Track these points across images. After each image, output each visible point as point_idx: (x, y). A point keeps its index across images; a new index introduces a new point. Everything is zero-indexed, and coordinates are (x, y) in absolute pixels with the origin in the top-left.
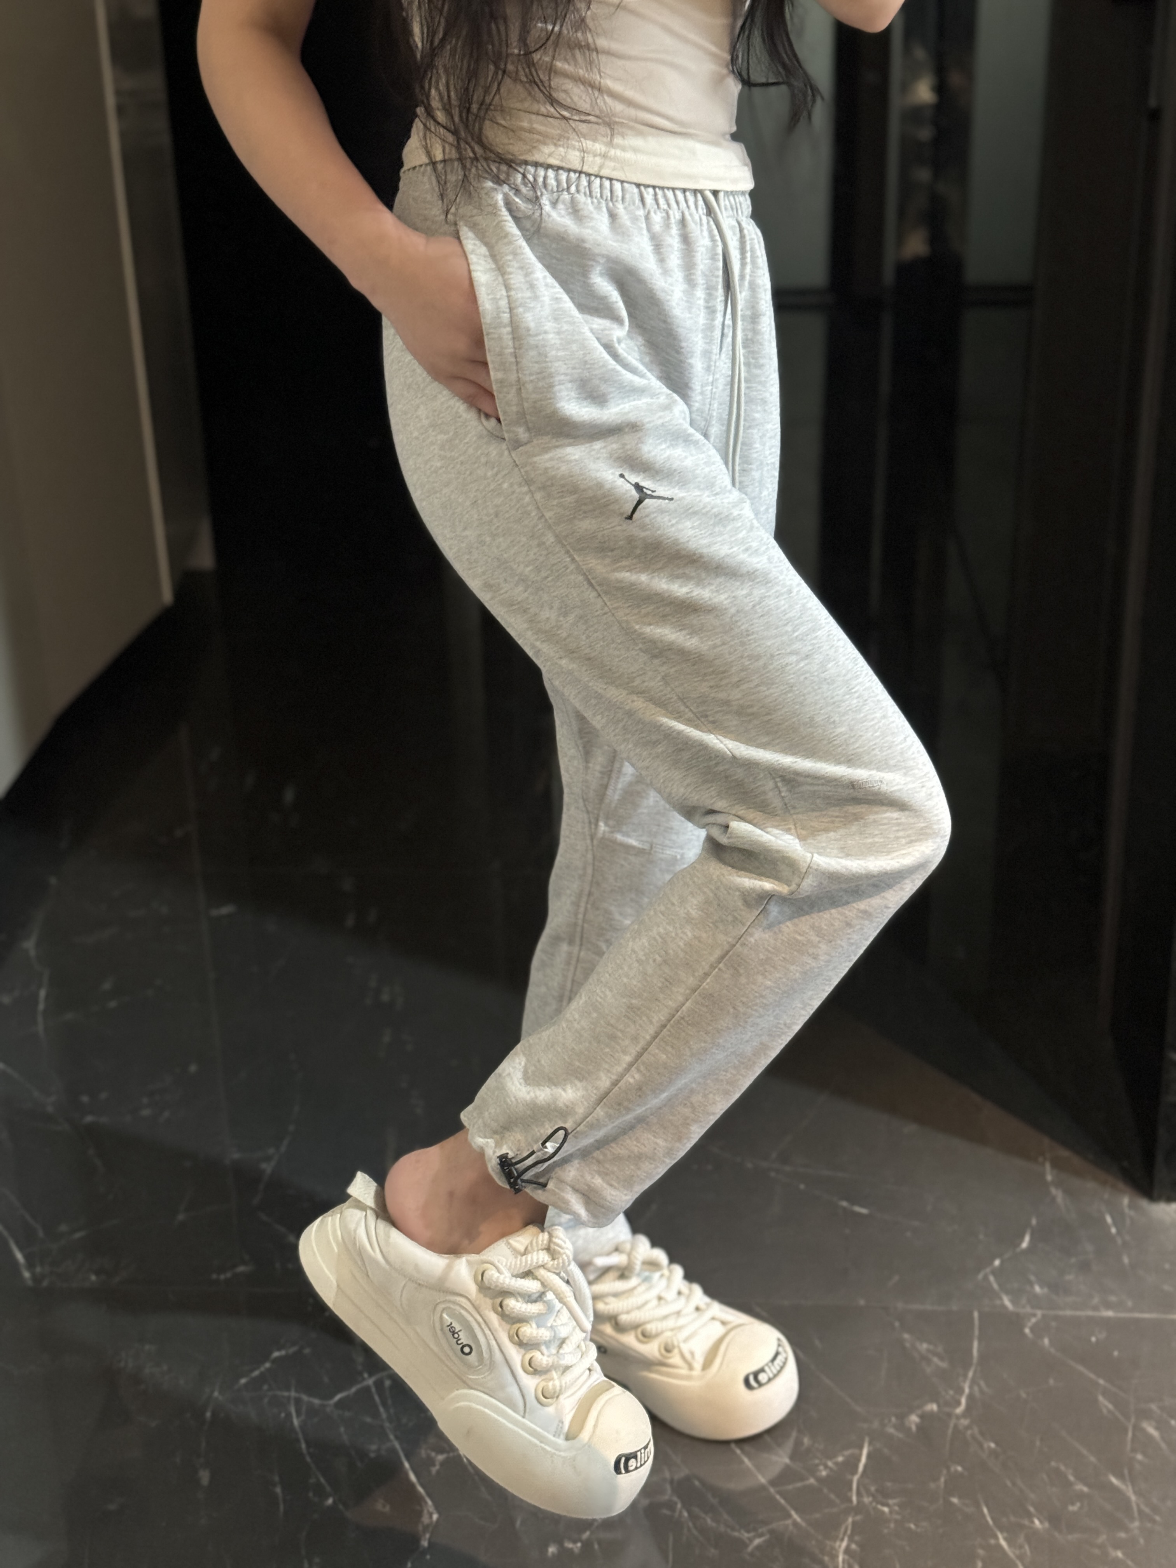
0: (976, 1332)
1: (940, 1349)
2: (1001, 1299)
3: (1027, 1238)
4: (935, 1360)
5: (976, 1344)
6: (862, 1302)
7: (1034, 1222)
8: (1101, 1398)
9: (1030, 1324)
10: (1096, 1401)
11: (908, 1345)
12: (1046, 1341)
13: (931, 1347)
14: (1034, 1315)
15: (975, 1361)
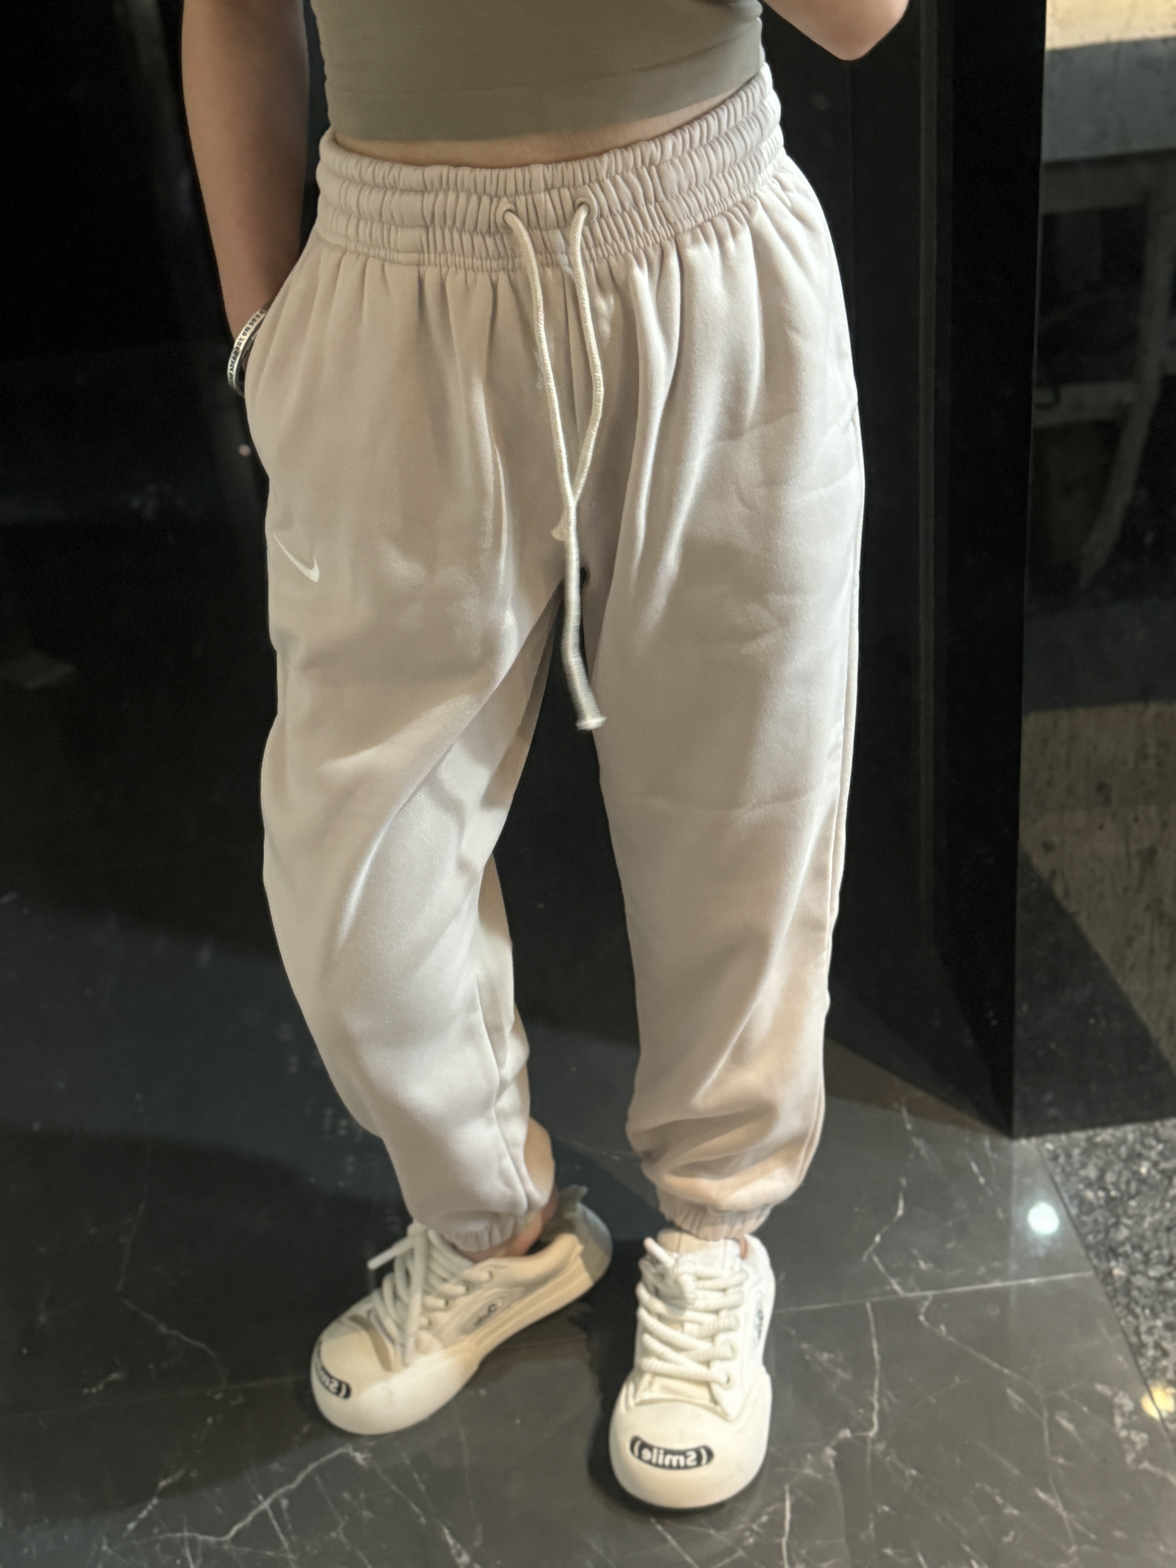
0: (873, 1329)
1: (841, 1358)
2: (890, 1285)
4: (839, 1372)
5: (875, 1345)
7: (904, 1183)
8: (1009, 1391)
9: (923, 1310)
10: (1005, 1395)
11: (808, 1358)
12: (943, 1328)
13: (832, 1356)
14: (925, 1298)
15: (878, 1367)
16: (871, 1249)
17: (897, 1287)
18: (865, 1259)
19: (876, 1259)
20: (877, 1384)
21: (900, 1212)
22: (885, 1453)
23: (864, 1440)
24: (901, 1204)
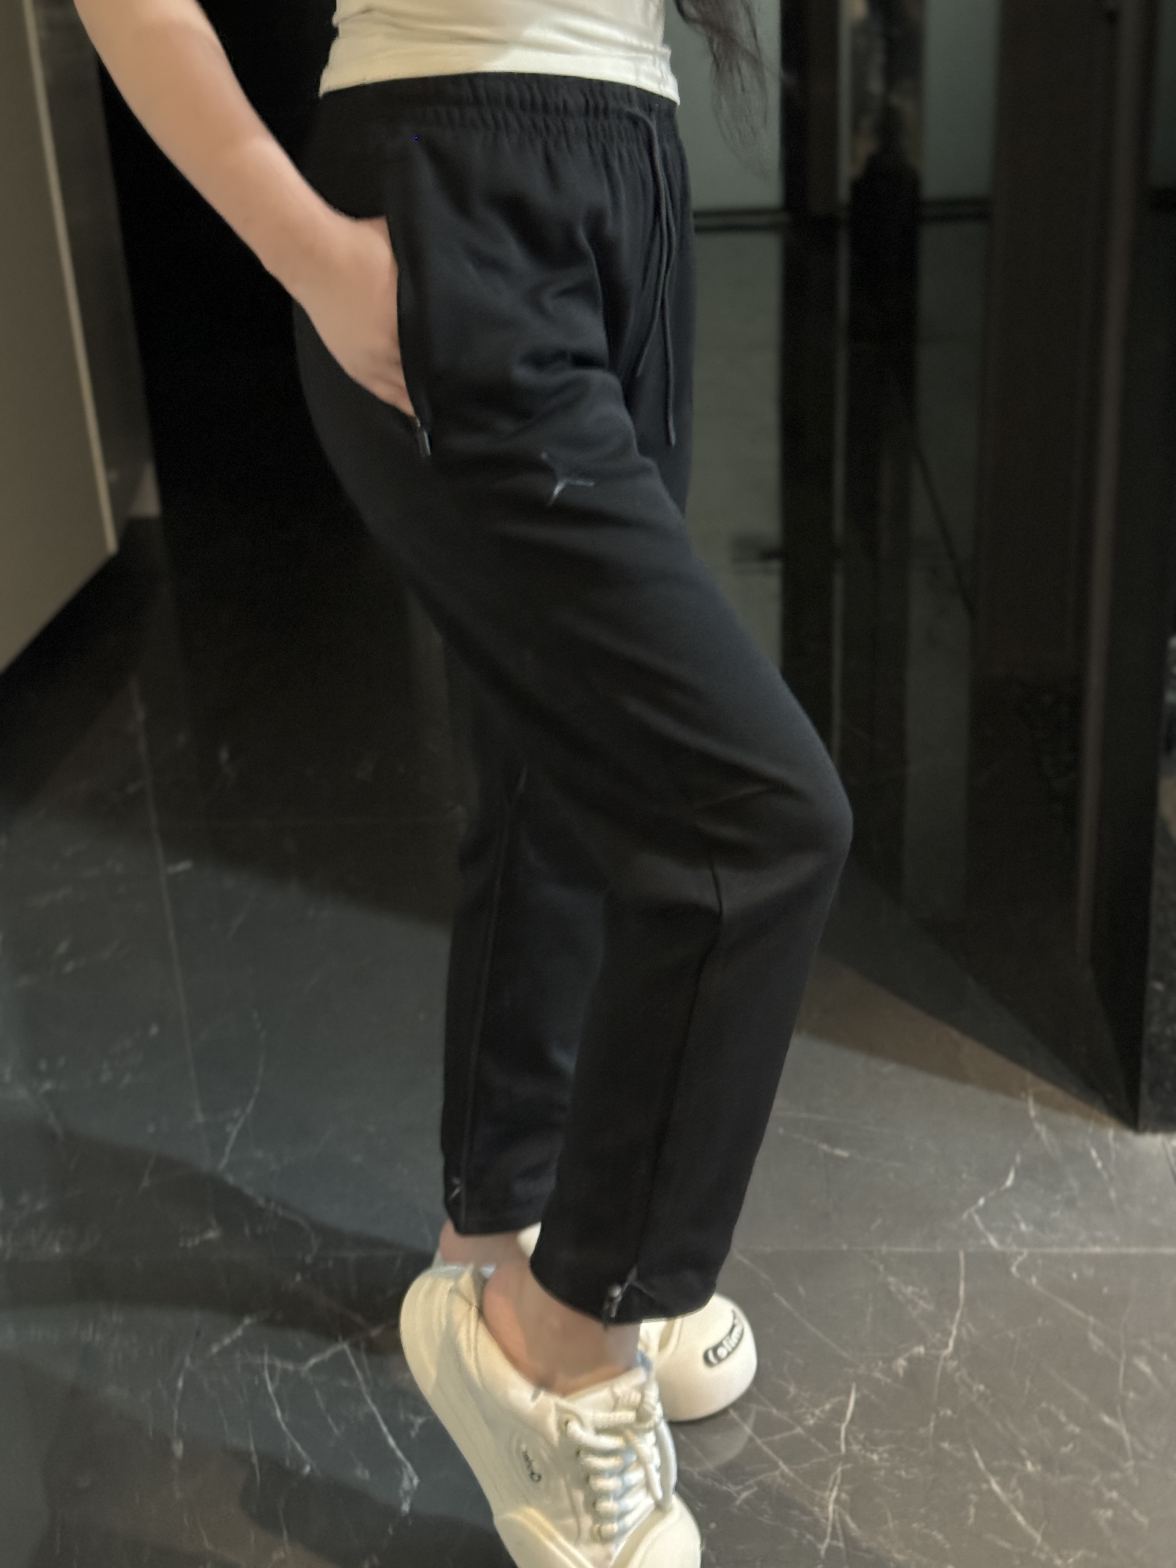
0: (963, 1273)
1: (925, 1292)
2: (987, 1238)
4: (921, 1303)
5: (962, 1286)
6: (845, 1247)
7: (1018, 1159)
8: (1091, 1336)
9: (1016, 1263)
10: (1086, 1339)
11: (893, 1288)
12: (1034, 1280)
13: (917, 1290)
14: (1020, 1254)
15: (961, 1303)
16: (972, 1209)
17: (993, 1242)
18: (965, 1216)
19: (977, 1218)
20: (958, 1315)
21: (1009, 1182)
22: (957, 1369)
23: (937, 1358)
24: (1011, 1177)
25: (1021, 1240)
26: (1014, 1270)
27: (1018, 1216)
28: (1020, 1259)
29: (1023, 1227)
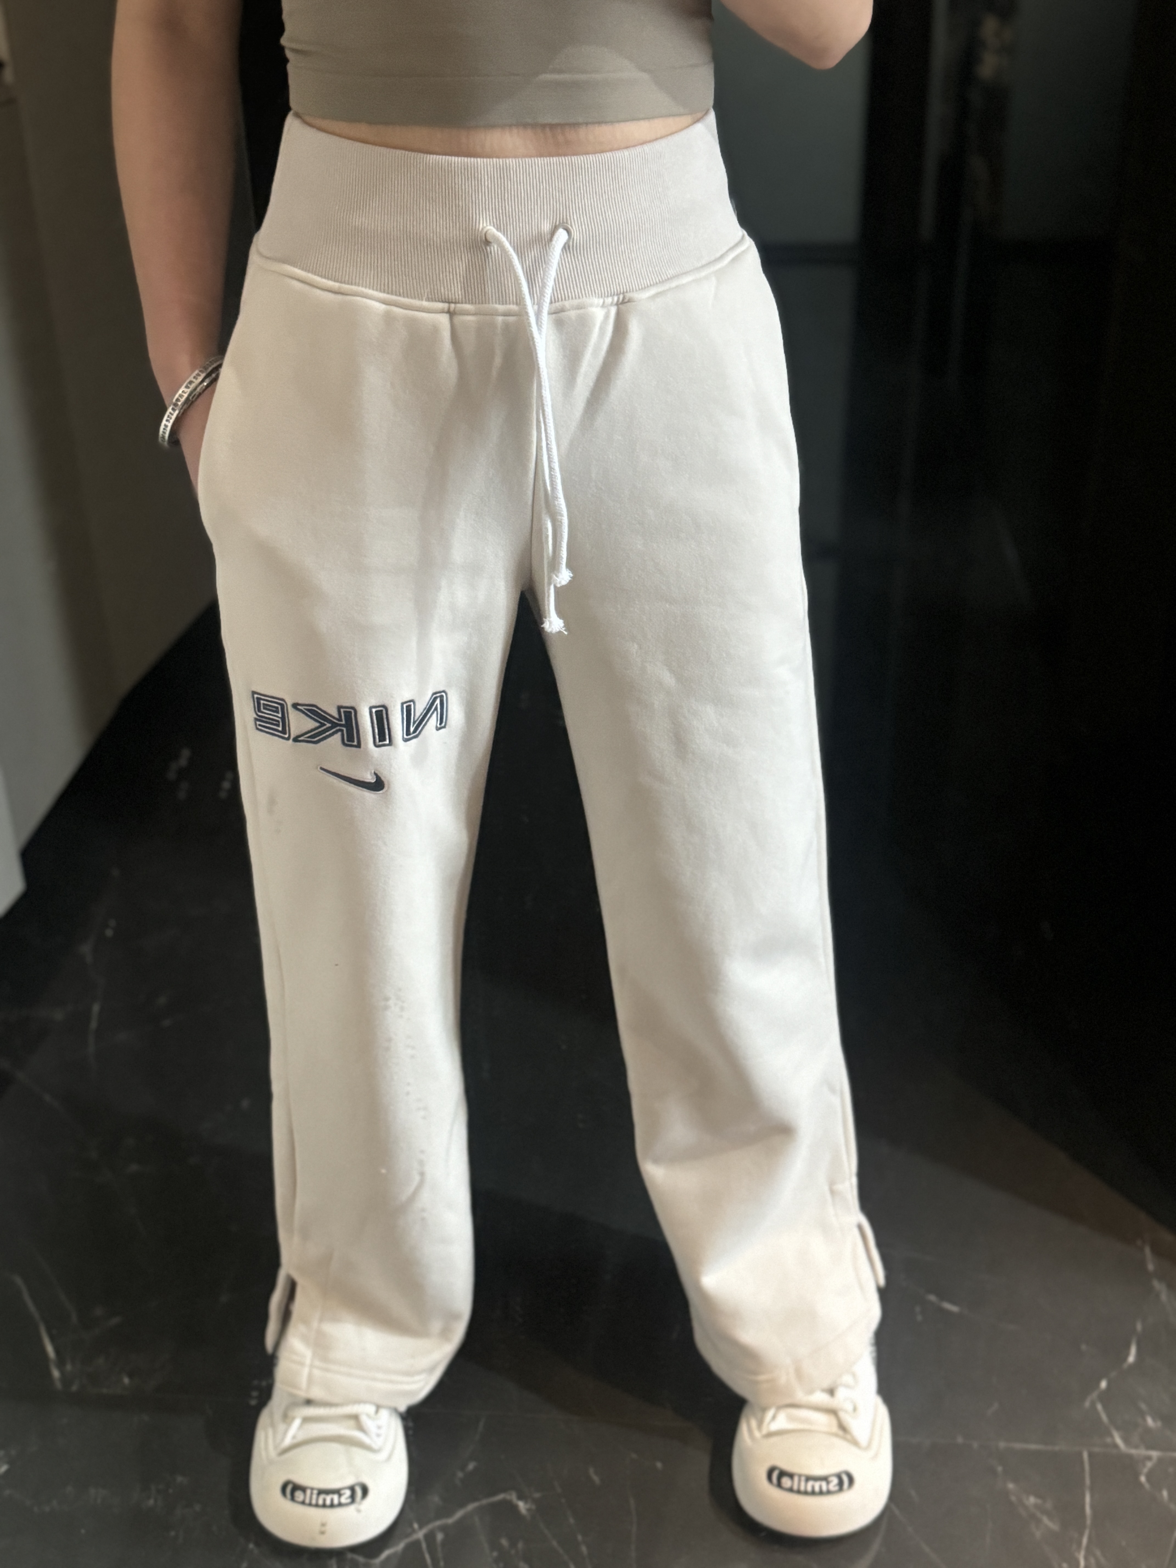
0: (1088, 1481)
1: (1049, 1505)
2: (1112, 1436)
3: (1133, 1350)
4: (1045, 1520)
5: (1088, 1498)
6: (960, 1440)
7: (1139, 1327)
9: (1145, 1470)
11: (1013, 1498)
12: (1165, 1493)
13: (1039, 1501)
14: (1149, 1458)
15: (1088, 1522)
16: (1095, 1395)
17: (1119, 1441)
18: (1087, 1404)
19: (1099, 1407)
20: (1085, 1541)
21: (1131, 1359)
25: (1150, 1440)
26: (1143, 1479)
27: (1143, 1406)
28: (1149, 1464)
29: (1150, 1421)
